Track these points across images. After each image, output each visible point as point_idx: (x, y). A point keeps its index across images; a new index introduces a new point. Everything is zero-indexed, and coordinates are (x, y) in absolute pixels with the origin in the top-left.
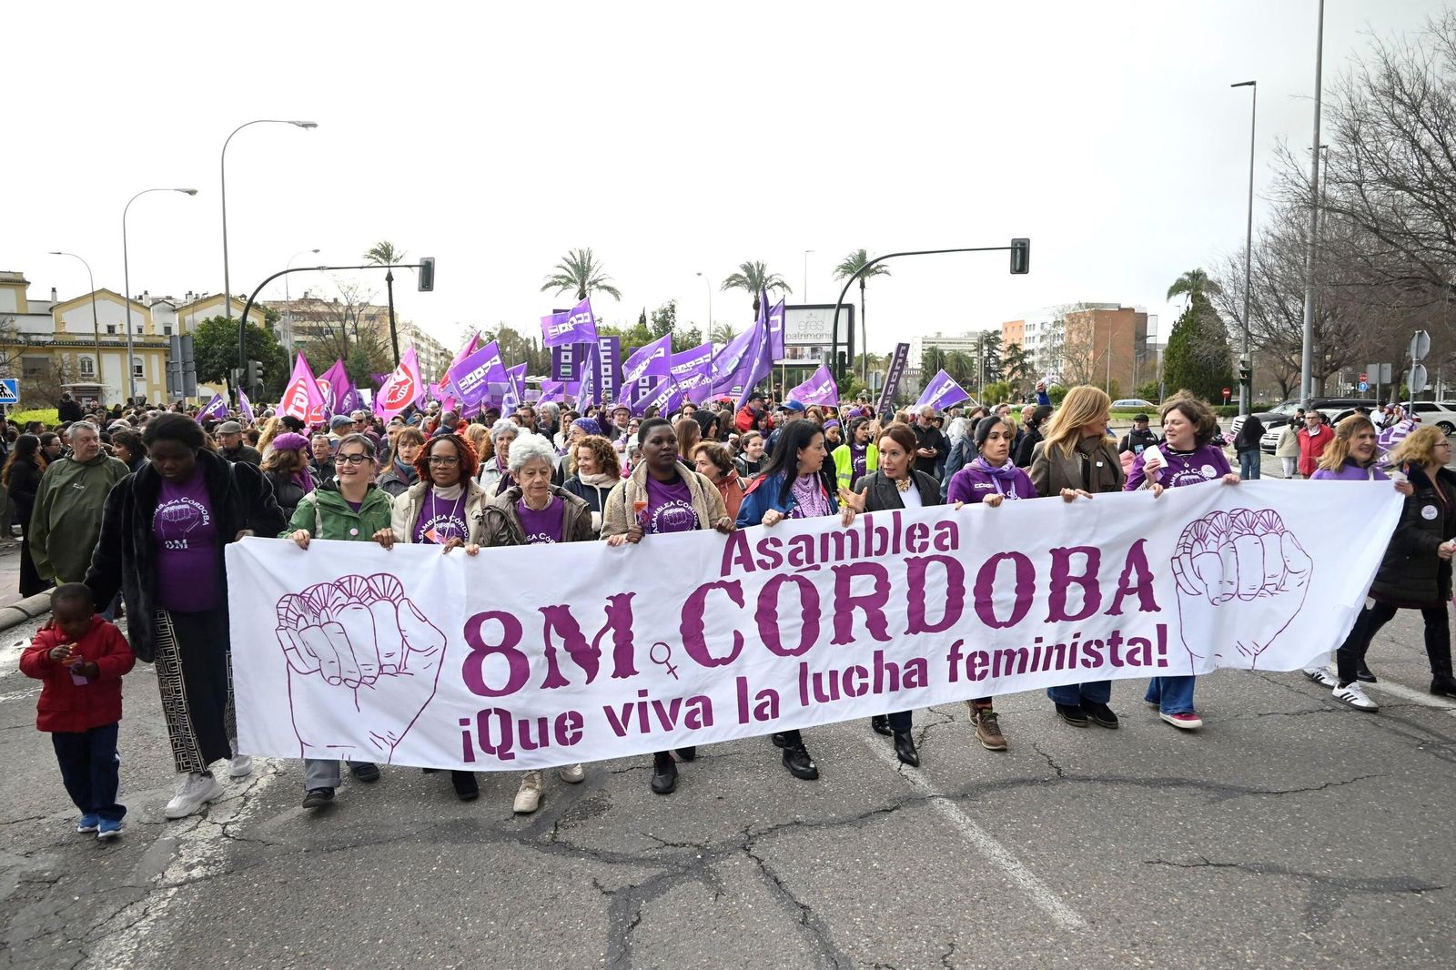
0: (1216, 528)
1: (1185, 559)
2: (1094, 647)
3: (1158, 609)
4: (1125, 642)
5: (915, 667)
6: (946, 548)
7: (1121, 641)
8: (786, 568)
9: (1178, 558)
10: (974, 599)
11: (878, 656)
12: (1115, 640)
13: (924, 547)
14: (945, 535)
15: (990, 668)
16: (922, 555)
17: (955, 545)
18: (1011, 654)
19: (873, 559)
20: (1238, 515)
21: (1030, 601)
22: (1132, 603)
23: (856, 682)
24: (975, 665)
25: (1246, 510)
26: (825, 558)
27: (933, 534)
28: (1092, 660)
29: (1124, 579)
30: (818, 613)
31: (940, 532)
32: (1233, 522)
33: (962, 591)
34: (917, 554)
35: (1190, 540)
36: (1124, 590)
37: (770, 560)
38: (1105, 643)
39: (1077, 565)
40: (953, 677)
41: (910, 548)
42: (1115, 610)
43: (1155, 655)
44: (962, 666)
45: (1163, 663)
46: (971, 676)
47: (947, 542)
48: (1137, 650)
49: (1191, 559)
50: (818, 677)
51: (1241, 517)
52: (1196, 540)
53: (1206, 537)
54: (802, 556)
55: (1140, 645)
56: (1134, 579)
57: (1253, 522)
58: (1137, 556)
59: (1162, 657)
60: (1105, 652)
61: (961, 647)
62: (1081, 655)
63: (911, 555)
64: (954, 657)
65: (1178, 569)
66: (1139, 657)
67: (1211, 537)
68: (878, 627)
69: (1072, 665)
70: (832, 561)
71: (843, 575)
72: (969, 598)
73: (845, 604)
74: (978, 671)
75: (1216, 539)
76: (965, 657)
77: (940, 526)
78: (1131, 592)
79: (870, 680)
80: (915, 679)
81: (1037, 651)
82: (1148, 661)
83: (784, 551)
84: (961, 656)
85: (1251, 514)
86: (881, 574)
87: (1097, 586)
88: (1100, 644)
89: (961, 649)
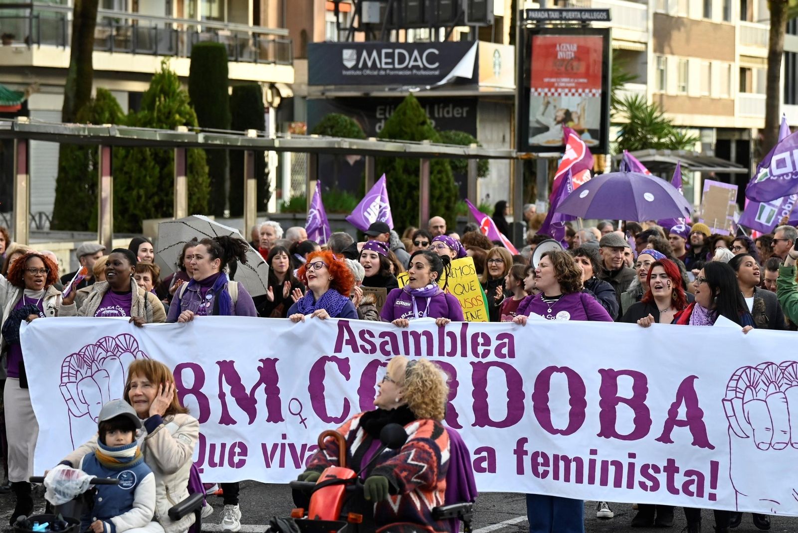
0: (767, 378)
1: (737, 403)
2: (651, 471)
3: (712, 447)
4: (682, 471)
5: (484, 454)
7: (677, 470)
9: (731, 401)
10: (532, 403)
12: (671, 468)
13: (486, 354)
14: (503, 345)
15: (551, 469)
16: (485, 361)
17: (512, 355)
18: (568, 461)
19: (445, 359)
20: (787, 367)
21: (582, 415)
22: (682, 435)
24: (539, 464)
25: (794, 362)
27: (494, 343)
28: (649, 484)
29: (673, 411)
31: (500, 342)
32: (783, 374)
33: (522, 396)
34: (481, 359)
35: (742, 385)
36: (672, 421)
37: (368, 347)
38: (662, 469)
39: (625, 387)
40: (520, 471)
42: (665, 438)
43: (707, 489)
44: (527, 461)
45: (712, 497)
46: (535, 473)
48: (692, 482)
49: (743, 404)
51: (790, 369)
52: (747, 387)
53: (757, 384)
54: (389, 348)
55: (694, 477)
56: (682, 413)
58: (687, 391)
59: (713, 491)
60: (662, 478)
61: (525, 445)
62: (638, 477)
64: (520, 451)
65: (730, 413)
66: (693, 488)
67: (762, 385)
69: (630, 485)
72: (529, 403)
74: (541, 469)
76: (530, 454)
77: (500, 337)
78: (681, 424)
80: (484, 465)
81: (592, 463)
82: (700, 494)
83: (377, 342)
84: (526, 453)
86: (451, 373)
87: (647, 410)
88: (656, 469)
89: (526, 447)
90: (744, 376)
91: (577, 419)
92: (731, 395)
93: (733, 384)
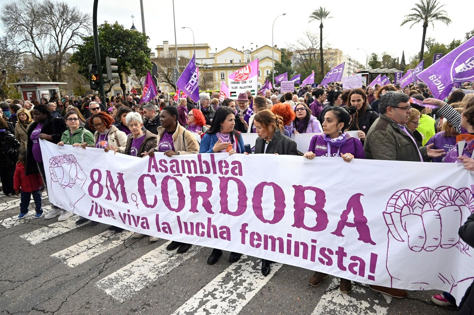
0: (423, 199)
1: (396, 216)
2: (327, 252)
3: (374, 244)
4: (349, 256)
5: (224, 230)
6: (236, 174)
7: (345, 255)
8: (169, 173)
9: (390, 214)
10: (252, 203)
11: (209, 220)
12: (341, 253)
13: (227, 172)
14: (236, 168)
15: (262, 243)
16: (226, 176)
17: (241, 174)
18: (273, 239)
19: (205, 175)
20: (442, 191)
21: (283, 213)
22: (352, 233)
23: (201, 230)
24: (254, 239)
25: (450, 187)
26: (184, 172)
27: (231, 166)
28: (326, 260)
29: (345, 215)
30: (184, 196)
31: (234, 166)
32: (438, 196)
33: (246, 199)
34: (224, 175)
35: (400, 203)
36: (343, 223)
37: (164, 169)
38: (334, 253)
39: (310, 197)
40: (243, 242)
41: (221, 172)
42: (338, 232)
43: (367, 272)
44: (247, 237)
45: (371, 278)
46: (252, 244)
47: (237, 171)
48: (356, 265)
49: (401, 217)
50: (185, 224)
51: (445, 192)
52: (405, 205)
53: (414, 203)
54: (175, 169)
55: (358, 262)
56: (351, 217)
57: (454, 197)
58: (355, 203)
59: (372, 274)
60: (335, 258)
61: (247, 227)
62: (318, 255)
63: (222, 176)
64: (243, 231)
65: (389, 221)
66: (356, 269)
67: (418, 204)
68: (208, 207)
69: (313, 259)
70: (187, 174)
71: (193, 181)
72: (250, 203)
73: (195, 194)
74: (256, 243)
75: (422, 206)
76: (249, 233)
77: (234, 163)
78: (350, 225)
79: (205, 231)
80: (225, 235)
81: (289, 242)
82: (362, 273)
83: (169, 165)
84: (247, 232)
85: (453, 191)
86: (209, 182)
87: (325, 214)
88: (331, 252)
89: (247, 228)
90: (403, 196)
91: (279, 215)
92: (390, 209)
93: (393, 201)
